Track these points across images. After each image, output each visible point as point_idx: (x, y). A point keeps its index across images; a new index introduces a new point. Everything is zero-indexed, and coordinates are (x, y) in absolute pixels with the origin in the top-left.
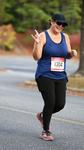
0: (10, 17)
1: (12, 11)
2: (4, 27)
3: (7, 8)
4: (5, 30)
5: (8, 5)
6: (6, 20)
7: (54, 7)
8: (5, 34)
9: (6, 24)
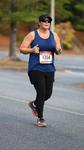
2: (62, 24)
3: (66, 4)
4: (64, 28)
8: (64, 32)
9: (65, 21)
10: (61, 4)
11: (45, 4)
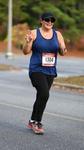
0: (26, 15)
1: (27, 9)
2: (19, 25)
3: (22, 7)
4: (21, 29)
5: (24, 4)
6: (22, 19)
7: (70, 6)
8: (21, 33)
9: (22, 22)
10: (19, 6)
11: (3, 6)
